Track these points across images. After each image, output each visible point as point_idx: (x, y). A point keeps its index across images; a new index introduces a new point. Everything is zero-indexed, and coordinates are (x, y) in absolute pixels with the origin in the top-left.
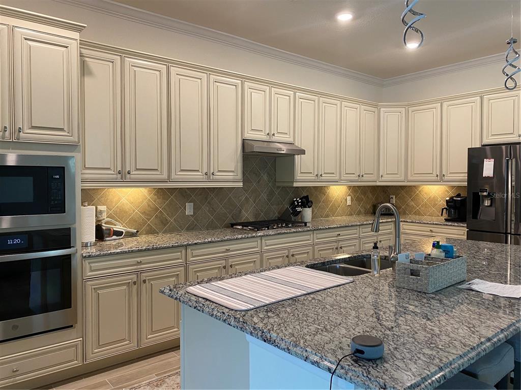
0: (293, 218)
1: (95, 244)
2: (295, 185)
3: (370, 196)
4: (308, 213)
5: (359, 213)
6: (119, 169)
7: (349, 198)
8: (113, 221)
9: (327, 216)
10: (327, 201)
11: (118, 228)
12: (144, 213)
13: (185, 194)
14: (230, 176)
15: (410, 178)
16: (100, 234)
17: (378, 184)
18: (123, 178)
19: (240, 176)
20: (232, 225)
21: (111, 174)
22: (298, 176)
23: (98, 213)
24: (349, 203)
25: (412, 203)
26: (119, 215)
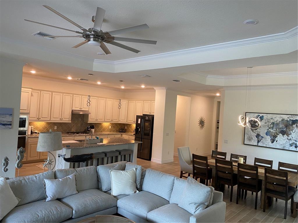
0: (87, 132)
1: (30, 135)
2: (88, 122)
3: (119, 126)
4: (93, 130)
5: (114, 131)
6: (38, 117)
7: (110, 126)
8: (35, 130)
9: (102, 132)
10: (102, 127)
11: (36, 131)
12: (43, 128)
13: (55, 124)
14: (67, 120)
15: (128, 121)
16: (32, 133)
17: (119, 123)
18: (39, 119)
19: (70, 120)
20: (68, 133)
21: (36, 119)
22: (90, 120)
23: (32, 127)
24: (110, 128)
25: (130, 129)
26: (36, 128)
